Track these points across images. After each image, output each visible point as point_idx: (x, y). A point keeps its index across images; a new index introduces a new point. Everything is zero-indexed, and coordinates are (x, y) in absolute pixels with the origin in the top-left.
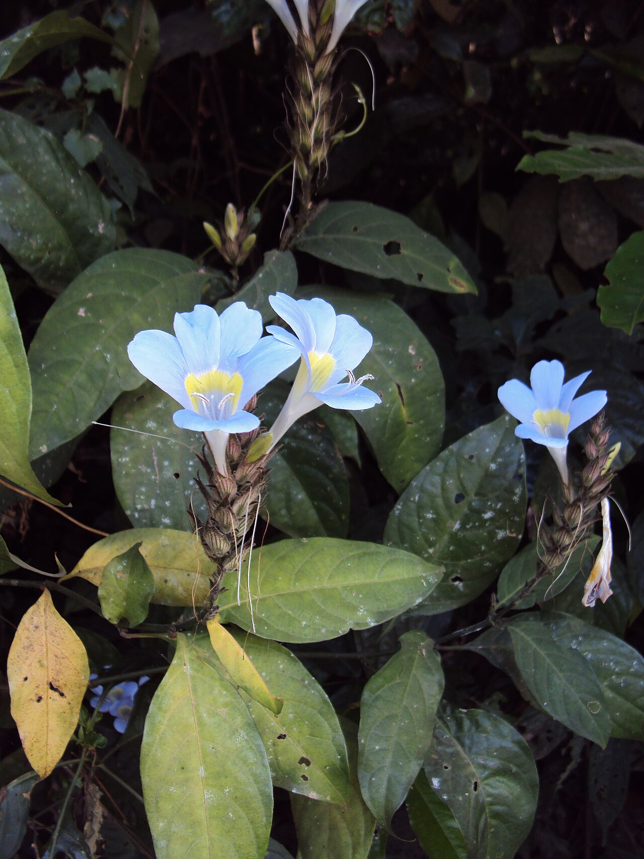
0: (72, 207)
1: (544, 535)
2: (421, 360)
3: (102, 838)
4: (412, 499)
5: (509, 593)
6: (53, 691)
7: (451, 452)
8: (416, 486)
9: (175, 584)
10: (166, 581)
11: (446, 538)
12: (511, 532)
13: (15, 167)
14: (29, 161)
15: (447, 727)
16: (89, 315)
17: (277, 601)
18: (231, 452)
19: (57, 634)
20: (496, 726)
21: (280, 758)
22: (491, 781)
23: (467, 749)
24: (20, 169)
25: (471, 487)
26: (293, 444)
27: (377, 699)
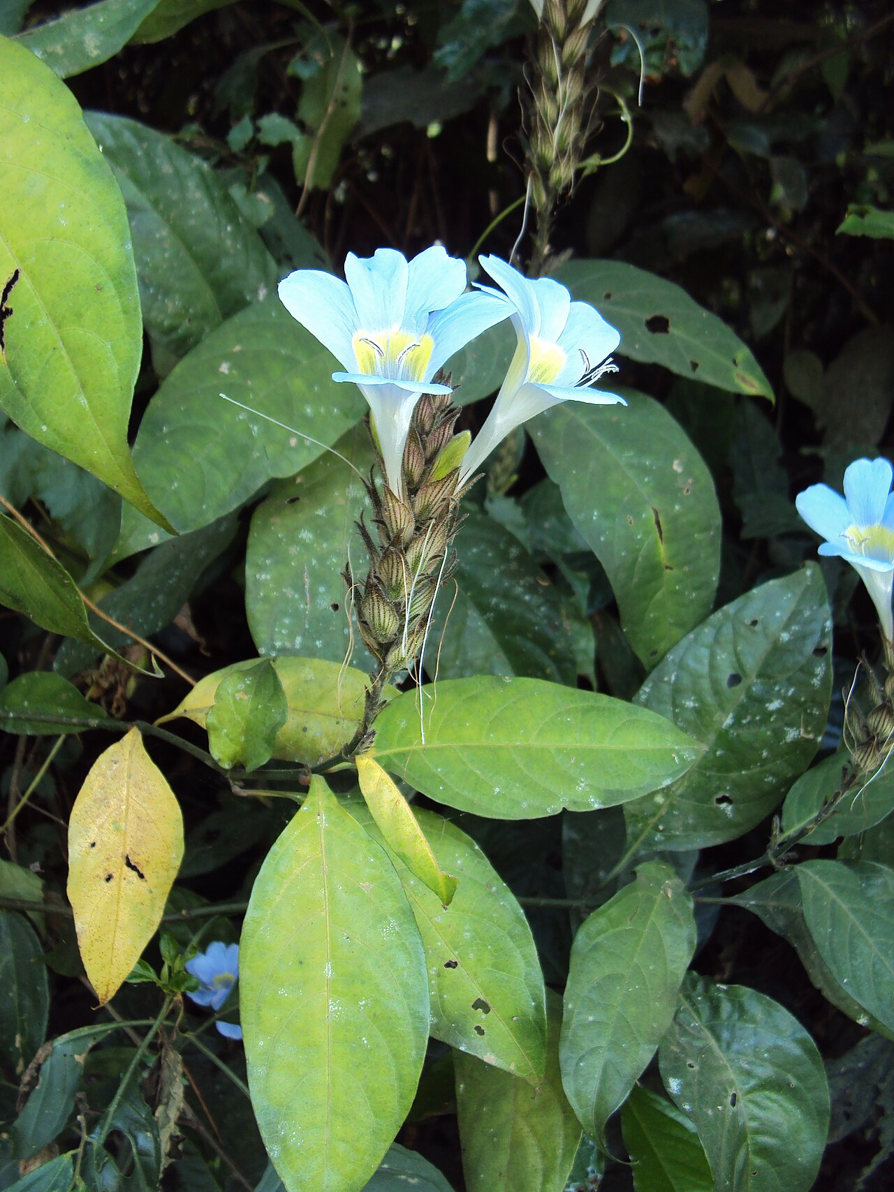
0: (225, 264)
1: (855, 720)
2: (690, 481)
3: (179, 1133)
4: (666, 679)
5: (800, 820)
6: (130, 869)
7: (727, 617)
8: (673, 660)
9: (318, 734)
10: (305, 729)
11: (712, 737)
12: (807, 732)
13: (155, 203)
14: (175, 197)
15: (697, 1011)
16: (234, 372)
17: (460, 754)
18: (410, 465)
19: (145, 786)
20: (769, 1014)
21: (445, 996)
22: (757, 1096)
23: (724, 1045)
24: (161, 207)
25: (752, 664)
26: (503, 606)
27: (596, 947)
